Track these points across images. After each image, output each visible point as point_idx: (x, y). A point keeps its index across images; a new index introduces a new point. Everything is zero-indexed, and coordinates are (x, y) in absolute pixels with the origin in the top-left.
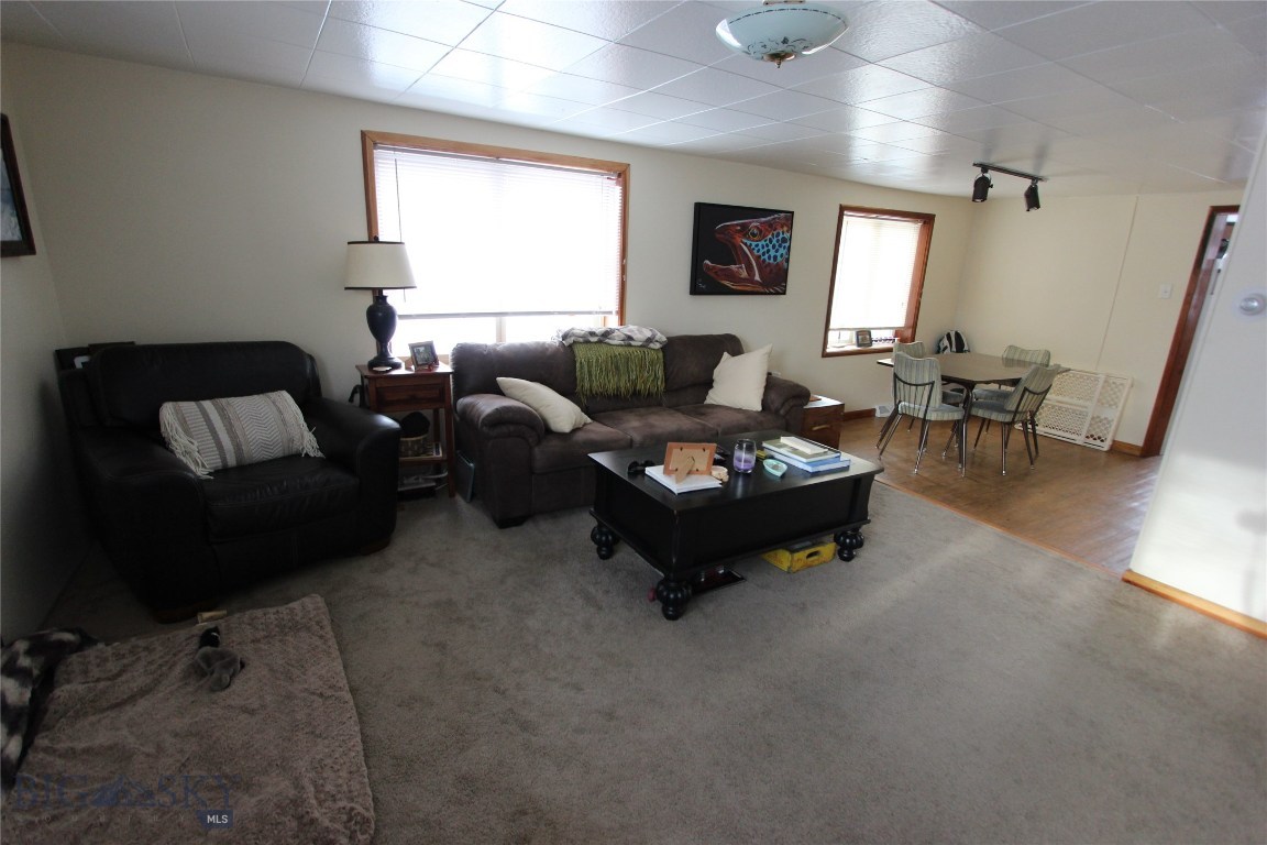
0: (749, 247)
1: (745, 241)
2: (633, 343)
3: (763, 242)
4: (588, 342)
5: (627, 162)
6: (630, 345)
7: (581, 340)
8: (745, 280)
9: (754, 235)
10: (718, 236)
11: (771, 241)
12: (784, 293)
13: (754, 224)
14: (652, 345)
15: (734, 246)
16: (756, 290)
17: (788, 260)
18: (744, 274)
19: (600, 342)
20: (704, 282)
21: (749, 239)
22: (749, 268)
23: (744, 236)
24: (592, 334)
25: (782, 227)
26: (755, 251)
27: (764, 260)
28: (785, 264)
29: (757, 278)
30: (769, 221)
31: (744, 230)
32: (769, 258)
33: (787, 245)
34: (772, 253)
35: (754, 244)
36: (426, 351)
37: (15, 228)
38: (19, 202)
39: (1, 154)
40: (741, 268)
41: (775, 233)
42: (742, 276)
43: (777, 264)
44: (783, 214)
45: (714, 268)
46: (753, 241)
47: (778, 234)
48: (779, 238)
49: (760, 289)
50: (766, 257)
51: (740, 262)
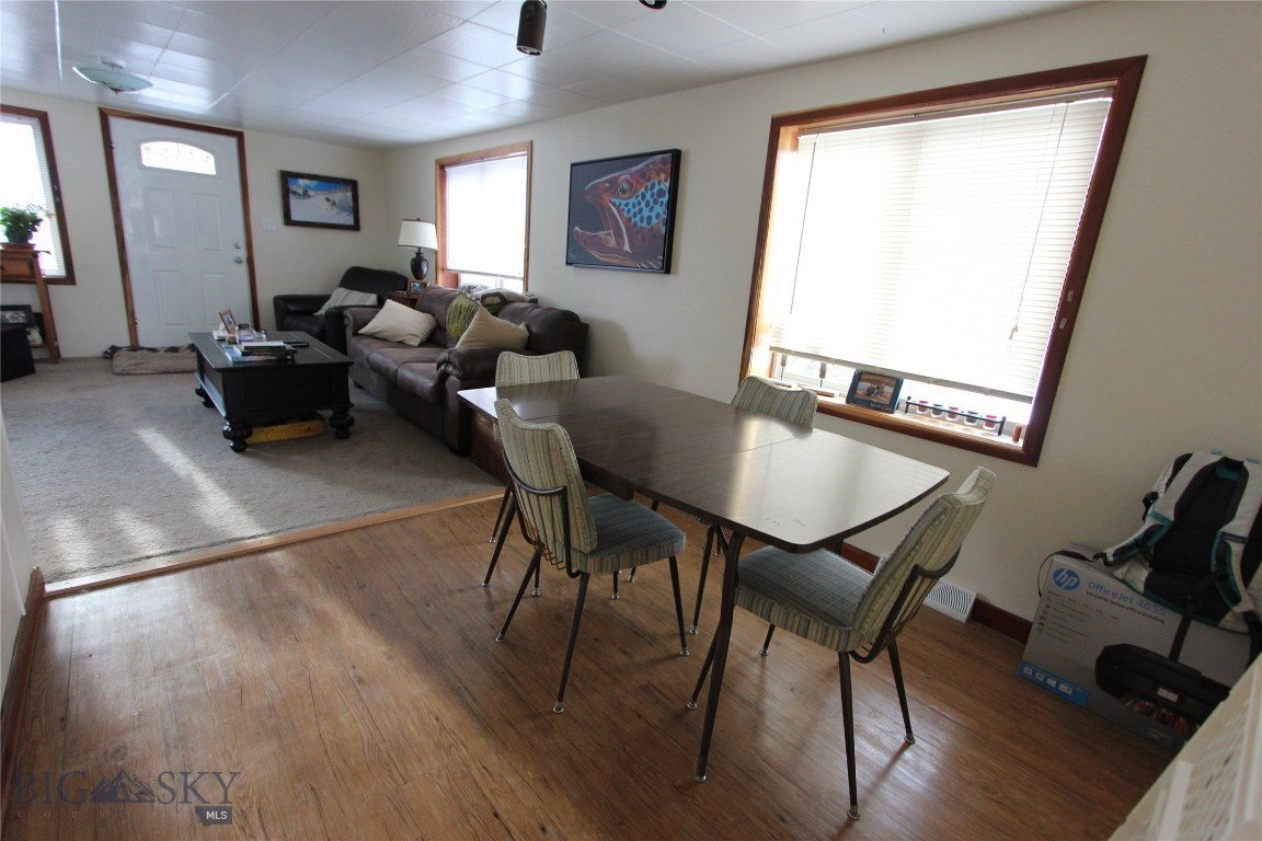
0: (618, 208)
1: (613, 200)
3: (634, 200)
5: (531, 139)
8: (612, 250)
9: (624, 191)
10: (587, 198)
11: (643, 196)
12: (669, 271)
13: (624, 176)
15: (602, 207)
16: (625, 263)
18: (612, 242)
20: (574, 252)
21: (617, 197)
22: (618, 233)
23: (613, 194)
25: (658, 174)
26: (625, 213)
27: (636, 225)
28: (663, 228)
29: (627, 247)
30: (642, 169)
31: (613, 188)
32: (642, 220)
33: (665, 199)
34: (646, 213)
35: (624, 202)
36: (420, 287)
37: (350, 221)
38: (356, 211)
39: (349, 194)
40: (609, 234)
41: (649, 184)
42: (610, 245)
43: (652, 228)
44: (660, 156)
45: (583, 235)
46: (623, 199)
47: (653, 186)
48: (655, 190)
49: (630, 263)
50: (638, 219)
51: (608, 229)
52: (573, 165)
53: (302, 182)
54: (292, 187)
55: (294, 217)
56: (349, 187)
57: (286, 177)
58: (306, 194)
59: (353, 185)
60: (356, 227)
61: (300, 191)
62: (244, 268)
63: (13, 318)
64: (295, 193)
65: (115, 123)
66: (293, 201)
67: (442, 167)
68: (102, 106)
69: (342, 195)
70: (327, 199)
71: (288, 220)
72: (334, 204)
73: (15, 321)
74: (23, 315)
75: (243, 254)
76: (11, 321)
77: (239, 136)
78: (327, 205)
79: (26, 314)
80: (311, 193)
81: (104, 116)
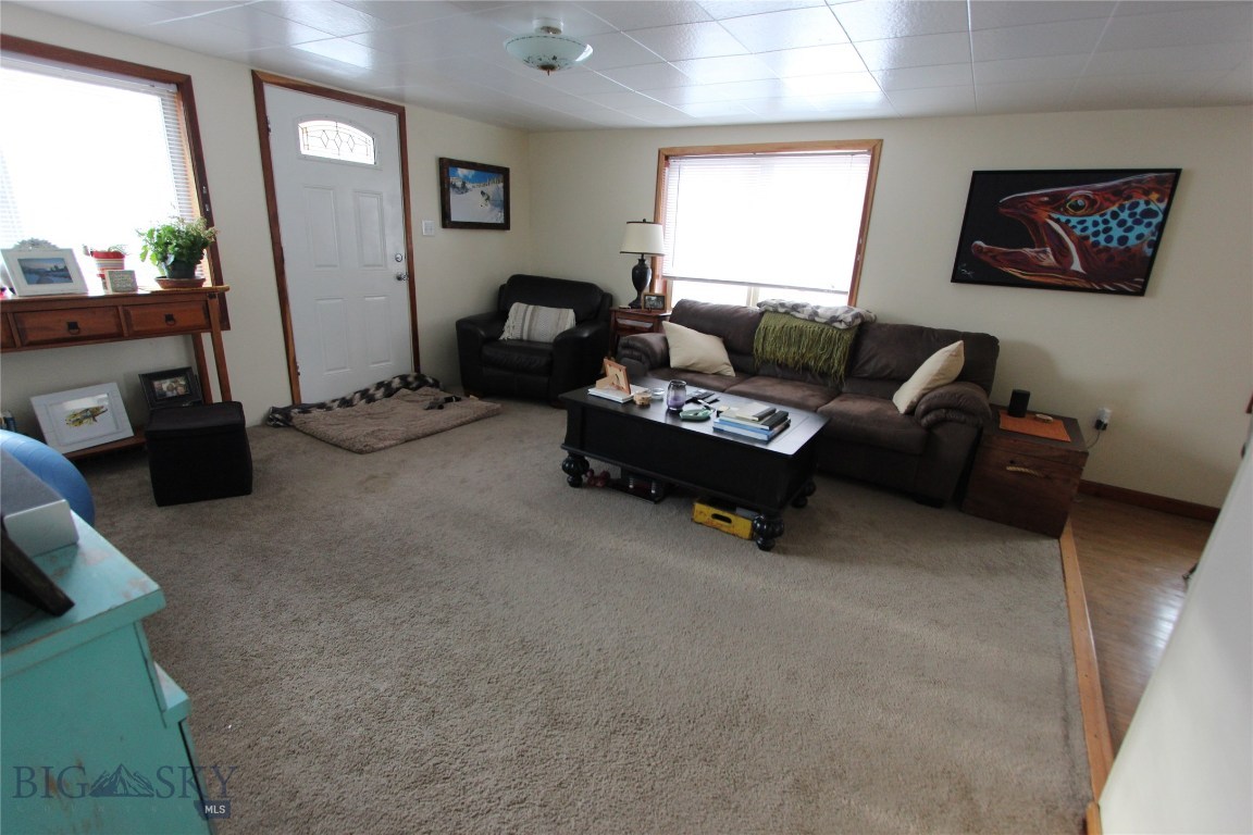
0: (1064, 226)
1: (1055, 216)
2: (817, 319)
3: (1097, 217)
4: (776, 311)
5: (879, 138)
6: (814, 321)
7: (771, 309)
8: (1050, 269)
9: (1076, 207)
10: (1002, 210)
11: (1115, 215)
12: (1141, 293)
13: (1078, 193)
14: (837, 325)
15: (1033, 222)
16: (1069, 283)
17: (1155, 245)
18: (1049, 259)
19: (786, 313)
20: (971, 268)
21: (1066, 212)
22: (1061, 252)
23: (1056, 210)
24: (782, 305)
25: (1147, 193)
26: (1077, 232)
27: (1096, 244)
28: (1149, 252)
29: (1077, 266)
30: (1116, 186)
31: (1057, 203)
32: (1109, 239)
33: (1155, 221)
34: (1117, 232)
35: (1074, 221)
36: (657, 300)
37: (498, 218)
38: (506, 206)
39: (501, 185)
40: (1045, 252)
41: (1127, 204)
42: (1045, 263)
43: (1128, 249)
44: (1152, 175)
45: (990, 251)
46: (1074, 215)
47: (1136, 205)
48: (1138, 210)
49: (1082, 283)
50: (1102, 238)
51: (1042, 245)
52: (976, 174)
53: (461, 172)
54: (452, 180)
55: (454, 218)
56: (501, 177)
57: (446, 166)
58: (464, 189)
59: (503, 173)
60: (505, 226)
61: (459, 184)
62: (404, 284)
63: (171, 389)
64: (454, 186)
65: (271, 92)
66: (454, 197)
67: (666, 157)
68: (255, 69)
69: (495, 188)
70: (483, 193)
71: (447, 221)
72: (488, 199)
73: (175, 393)
74: (183, 383)
75: (402, 268)
76: (170, 394)
77: (401, 114)
78: (482, 199)
79: (186, 379)
80: (469, 186)
81: (258, 82)
